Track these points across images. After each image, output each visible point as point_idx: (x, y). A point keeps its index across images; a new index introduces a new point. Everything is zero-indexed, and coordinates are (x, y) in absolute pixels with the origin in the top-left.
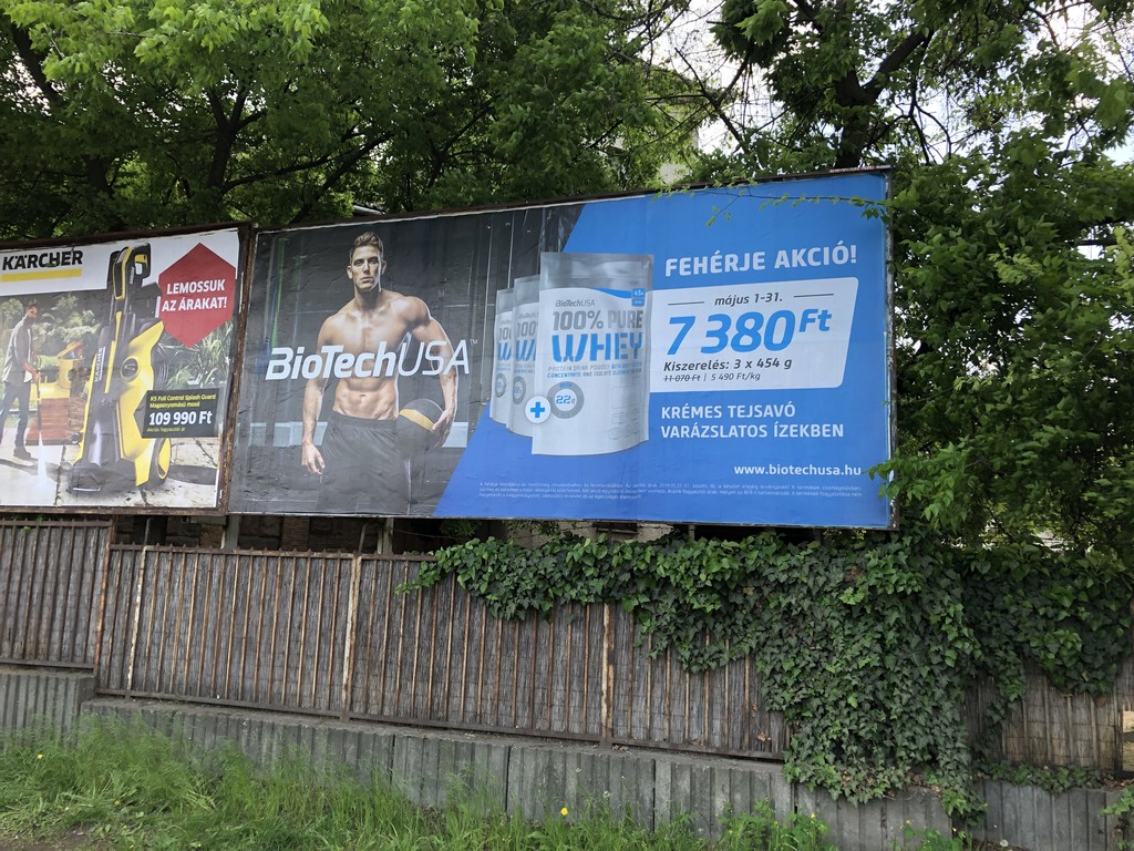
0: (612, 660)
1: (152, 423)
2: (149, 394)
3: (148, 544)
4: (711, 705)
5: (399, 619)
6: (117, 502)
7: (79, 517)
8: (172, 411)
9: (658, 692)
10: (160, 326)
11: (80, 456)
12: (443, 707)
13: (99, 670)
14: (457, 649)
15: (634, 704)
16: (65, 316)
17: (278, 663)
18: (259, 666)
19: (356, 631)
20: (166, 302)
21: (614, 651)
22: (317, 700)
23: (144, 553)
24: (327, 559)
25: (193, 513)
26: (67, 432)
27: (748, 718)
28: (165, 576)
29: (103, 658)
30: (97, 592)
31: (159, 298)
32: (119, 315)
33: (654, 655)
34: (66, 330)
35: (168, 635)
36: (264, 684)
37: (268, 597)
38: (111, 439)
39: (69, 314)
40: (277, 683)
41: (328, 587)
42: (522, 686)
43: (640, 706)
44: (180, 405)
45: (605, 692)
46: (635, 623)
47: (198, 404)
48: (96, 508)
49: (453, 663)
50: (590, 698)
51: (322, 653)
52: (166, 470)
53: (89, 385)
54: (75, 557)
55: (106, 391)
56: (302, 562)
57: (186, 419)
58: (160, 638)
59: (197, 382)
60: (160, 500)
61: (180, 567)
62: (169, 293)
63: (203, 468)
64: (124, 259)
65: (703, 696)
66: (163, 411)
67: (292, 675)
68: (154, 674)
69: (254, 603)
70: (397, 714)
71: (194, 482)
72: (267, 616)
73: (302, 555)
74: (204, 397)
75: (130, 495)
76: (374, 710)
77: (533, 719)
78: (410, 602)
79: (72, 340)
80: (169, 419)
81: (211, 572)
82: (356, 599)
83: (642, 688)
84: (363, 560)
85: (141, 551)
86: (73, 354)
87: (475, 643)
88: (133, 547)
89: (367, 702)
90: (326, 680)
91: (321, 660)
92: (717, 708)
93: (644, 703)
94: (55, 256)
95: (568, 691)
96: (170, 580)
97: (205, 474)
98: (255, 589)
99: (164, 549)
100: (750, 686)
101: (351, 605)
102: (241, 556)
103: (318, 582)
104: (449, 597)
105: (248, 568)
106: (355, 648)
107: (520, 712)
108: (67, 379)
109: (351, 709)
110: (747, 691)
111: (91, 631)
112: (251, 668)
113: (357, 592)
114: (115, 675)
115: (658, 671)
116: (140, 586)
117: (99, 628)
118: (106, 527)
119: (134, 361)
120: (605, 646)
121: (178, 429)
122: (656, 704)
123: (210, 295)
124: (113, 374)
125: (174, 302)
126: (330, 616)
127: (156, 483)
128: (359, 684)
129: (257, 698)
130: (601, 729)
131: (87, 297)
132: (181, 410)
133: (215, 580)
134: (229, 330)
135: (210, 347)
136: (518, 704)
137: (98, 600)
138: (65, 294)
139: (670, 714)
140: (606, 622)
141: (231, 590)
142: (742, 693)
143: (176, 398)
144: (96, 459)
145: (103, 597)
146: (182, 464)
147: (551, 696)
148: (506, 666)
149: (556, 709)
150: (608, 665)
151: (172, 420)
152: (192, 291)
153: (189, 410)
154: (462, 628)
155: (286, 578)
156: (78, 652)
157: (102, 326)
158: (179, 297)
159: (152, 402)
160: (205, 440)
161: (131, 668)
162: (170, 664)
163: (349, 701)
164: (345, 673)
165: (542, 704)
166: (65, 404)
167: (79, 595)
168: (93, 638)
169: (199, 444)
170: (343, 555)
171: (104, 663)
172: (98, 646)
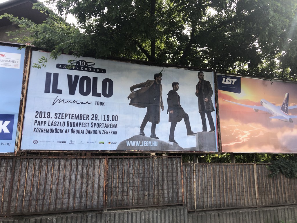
13: (184, 204)
23: (194, 165)
28: (202, 172)
61: (206, 169)
99: (201, 164)
102: (225, 165)
106: (258, 188)
113: (256, 173)
116: (195, 176)
118: (180, 158)
156: (174, 200)
161: (195, 202)
171: (185, 202)
172: (183, 196)
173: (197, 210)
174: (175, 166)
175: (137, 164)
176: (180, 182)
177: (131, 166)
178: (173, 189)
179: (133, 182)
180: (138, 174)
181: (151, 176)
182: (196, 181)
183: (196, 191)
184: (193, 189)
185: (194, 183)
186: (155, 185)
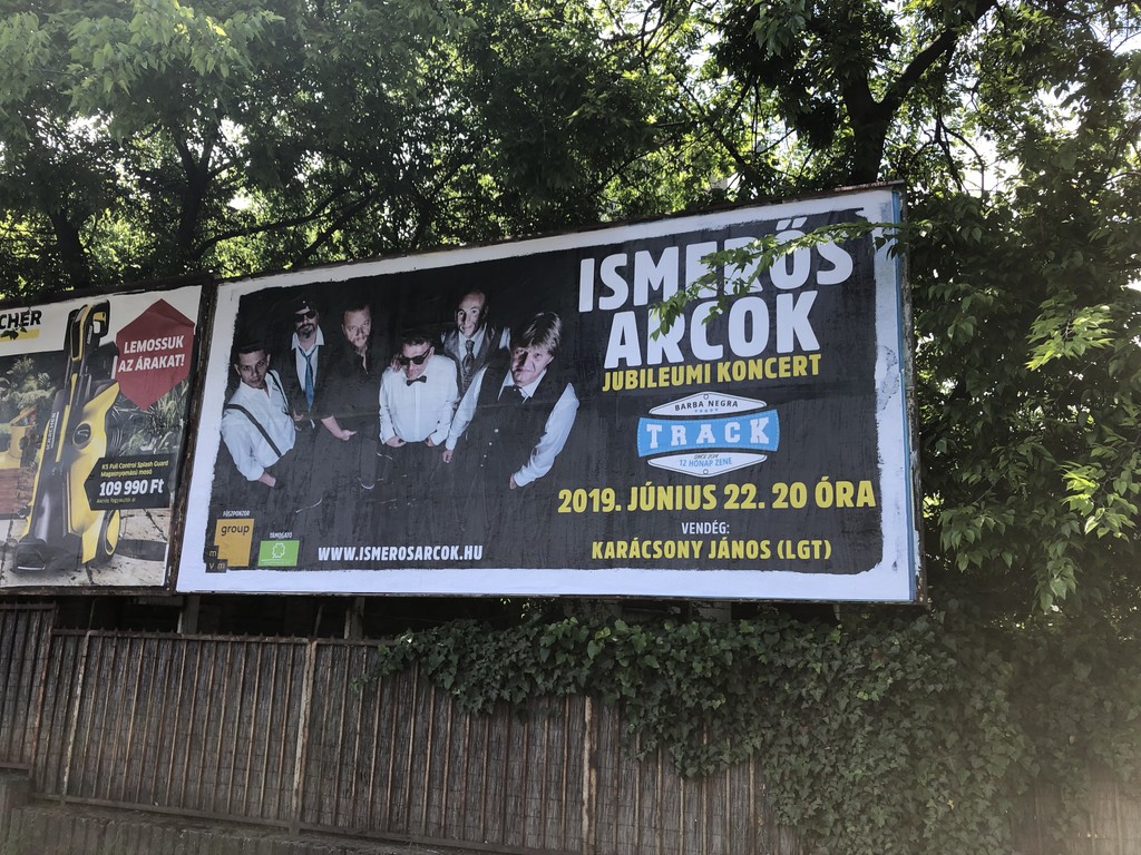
0: (594, 763)
1: (102, 494)
2: (101, 461)
3: (92, 629)
4: (710, 819)
5: (356, 712)
6: (63, 581)
7: (23, 599)
8: (123, 480)
9: (648, 802)
10: (115, 388)
11: (26, 532)
12: (402, 816)
13: (34, 771)
14: (419, 750)
15: (621, 815)
16: (18, 381)
17: (225, 764)
18: (204, 767)
19: (309, 728)
20: (123, 362)
21: (597, 752)
22: (266, 806)
23: (87, 638)
24: (280, 645)
25: (139, 593)
26: (16, 505)
27: (752, 834)
28: (108, 664)
29: (40, 758)
30: (36, 683)
31: (116, 358)
32: (74, 377)
33: (642, 756)
34: (20, 395)
35: (107, 733)
36: (210, 788)
37: (216, 688)
38: (59, 513)
39: (23, 379)
40: (223, 787)
41: (280, 677)
42: (492, 791)
43: (627, 818)
44: (131, 473)
45: (586, 802)
46: (620, 720)
47: (150, 472)
48: (39, 587)
49: (415, 766)
50: (569, 808)
51: (272, 753)
52: (113, 543)
53: (40, 454)
54: (17, 644)
55: (57, 460)
56: (254, 646)
57: (137, 488)
58: (99, 736)
59: (150, 448)
60: (107, 579)
61: (125, 654)
62: (126, 352)
63: (152, 543)
64: (82, 317)
65: (700, 807)
66: (114, 480)
67: (239, 778)
68: (92, 777)
69: (201, 695)
70: (353, 825)
71: (142, 557)
72: (215, 710)
73: (253, 640)
74: (157, 464)
75: (76, 574)
76: (327, 820)
77: (504, 831)
78: (369, 696)
79: (26, 405)
80: (119, 489)
81: (158, 659)
82: (310, 690)
83: (629, 797)
84: (318, 645)
85: (85, 636)
86: (26, 420)
87: (439, 743)
88: (76, 632)
89: (320, 811)
90: (276, 784)
91: (272, 760)
92: (717, 820)
93: (631, 815)
94: (14, 317)
95: (545, 800)
96: (113, 669)
97: (154, 549)
98: (203, 678)
99: (110, 633)
100: (756, 796)
101: (304, 698)
102: (189, 641)
103: (270, 671)
104: (411, 688)
105: (196, 654)
106: (308, 747)
107: (490, 823)
108: (18, 447)
109: (302, 818)
110: (752, 801)
111: (28, 727)
112: (196, 771)
113: (311, 682)
114: (52, 778)
115: (648, 777)
116: (81, 676)
117: (37, 724)
118: (50, 610)
119: (88, 427)
120: (587, 746)
121: (128, 500)
122: (646, 815)
123: (168, 352)
124: (65, 442)
125: (131, 361)
126: (282, 711)
127: (103, 560)
128: (312, 789)
129: (200, 803)
130: (582, 846)
131: (43, 360)
132: (132, 479)
133: (161, 669)
134: (185, 390)
135: (165, 409)
136: (488, 815)
137: (38, 692)
138: (20, 357)
139: (662, 829)
140: (587, 718)
141: (178, 679)
142: (746, 803)
143: (128, 465)
144: (43, 535)
145: (42, 688)
146: (131, 538)
147: (524, 806)
148: (474, 770)
149: (530, 821)
150: (590, 770)
151: (123, 489)
152: (149, 349)
153: (140, 478)
154: (426, 724)
155: (236, 667)
156: (16, 752)
157: (57, 390)
158: (136, 356)
159: (104, 471)
160: (155, 511)
161: (67, 770)
162: (109, 764)
163: (300, 809)
164: (297, 776)
165: (515, 814)
166: (15, 476)
167: (18, 687)
168: (29, 736)
169: (149, 515)
170: (296, 639)
171: (40, 764)
172: (36, 743)
173: (69, 799)
174: (33, 640)
178: (15, 713)
182: (82, 693)
185: (75, 702)
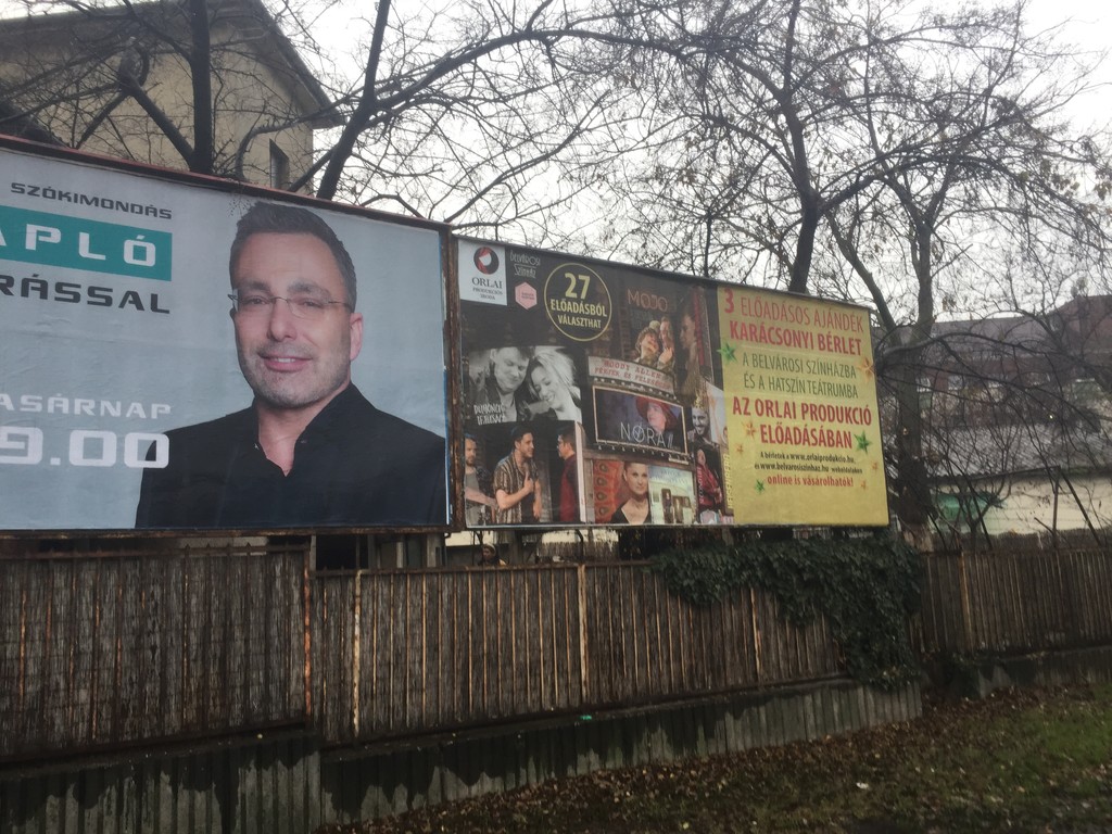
0: (759, 627)
3: (362, 568)
9: (780, 645)
13: (312, 723)
19: (588, 632)
23: (358, 577)
24: (555, 569)
28: (385, 602)
43: (772, 656)
61: (402, 590)
73: (533, 567)
78: (625, 602)
81: (441, 592)
82: (585, 603)
85: (354, 576)
88: (341, 571)
89: (599, 694)
93: (774, 654)
101: (581, 609)
102: (473, 573)
113: (584, 597)
116: (357, 617)
117: (307, 672)
118: (301, 552)
120: (755, 617)
130: (757, 677)
133: (446, 601)
139: (789, 659)
140: (753, 600)
145: (307, 636)
161: (356, 711)
164: (583, 671)
170: (569, 564)
171: (316, 714)
172: (308, 694)
174: (278, 584)
175: (112, 582)
176: (299, 640)
177: (87, 592)
178: (267, 667)
179: (93, 653)
180: (119, 618)
181: (177, 625)
182: (362, 632)
183: (360, 672)
184: (347, 665)
185: (353, 643)
186: (192, 657)
